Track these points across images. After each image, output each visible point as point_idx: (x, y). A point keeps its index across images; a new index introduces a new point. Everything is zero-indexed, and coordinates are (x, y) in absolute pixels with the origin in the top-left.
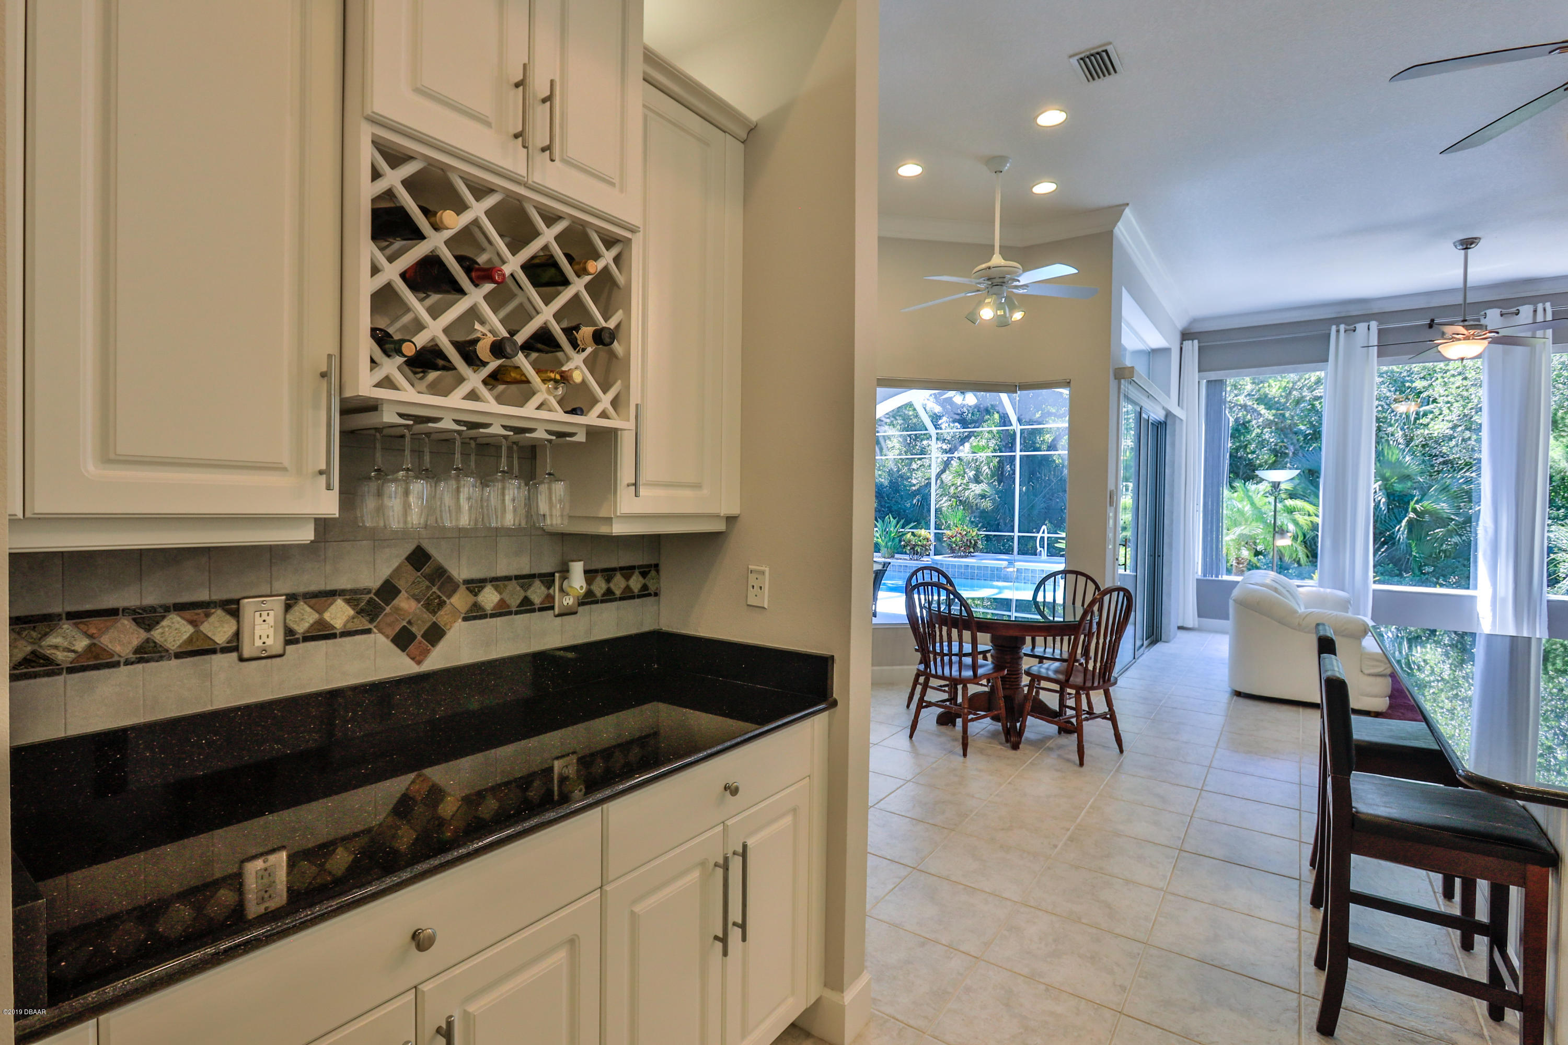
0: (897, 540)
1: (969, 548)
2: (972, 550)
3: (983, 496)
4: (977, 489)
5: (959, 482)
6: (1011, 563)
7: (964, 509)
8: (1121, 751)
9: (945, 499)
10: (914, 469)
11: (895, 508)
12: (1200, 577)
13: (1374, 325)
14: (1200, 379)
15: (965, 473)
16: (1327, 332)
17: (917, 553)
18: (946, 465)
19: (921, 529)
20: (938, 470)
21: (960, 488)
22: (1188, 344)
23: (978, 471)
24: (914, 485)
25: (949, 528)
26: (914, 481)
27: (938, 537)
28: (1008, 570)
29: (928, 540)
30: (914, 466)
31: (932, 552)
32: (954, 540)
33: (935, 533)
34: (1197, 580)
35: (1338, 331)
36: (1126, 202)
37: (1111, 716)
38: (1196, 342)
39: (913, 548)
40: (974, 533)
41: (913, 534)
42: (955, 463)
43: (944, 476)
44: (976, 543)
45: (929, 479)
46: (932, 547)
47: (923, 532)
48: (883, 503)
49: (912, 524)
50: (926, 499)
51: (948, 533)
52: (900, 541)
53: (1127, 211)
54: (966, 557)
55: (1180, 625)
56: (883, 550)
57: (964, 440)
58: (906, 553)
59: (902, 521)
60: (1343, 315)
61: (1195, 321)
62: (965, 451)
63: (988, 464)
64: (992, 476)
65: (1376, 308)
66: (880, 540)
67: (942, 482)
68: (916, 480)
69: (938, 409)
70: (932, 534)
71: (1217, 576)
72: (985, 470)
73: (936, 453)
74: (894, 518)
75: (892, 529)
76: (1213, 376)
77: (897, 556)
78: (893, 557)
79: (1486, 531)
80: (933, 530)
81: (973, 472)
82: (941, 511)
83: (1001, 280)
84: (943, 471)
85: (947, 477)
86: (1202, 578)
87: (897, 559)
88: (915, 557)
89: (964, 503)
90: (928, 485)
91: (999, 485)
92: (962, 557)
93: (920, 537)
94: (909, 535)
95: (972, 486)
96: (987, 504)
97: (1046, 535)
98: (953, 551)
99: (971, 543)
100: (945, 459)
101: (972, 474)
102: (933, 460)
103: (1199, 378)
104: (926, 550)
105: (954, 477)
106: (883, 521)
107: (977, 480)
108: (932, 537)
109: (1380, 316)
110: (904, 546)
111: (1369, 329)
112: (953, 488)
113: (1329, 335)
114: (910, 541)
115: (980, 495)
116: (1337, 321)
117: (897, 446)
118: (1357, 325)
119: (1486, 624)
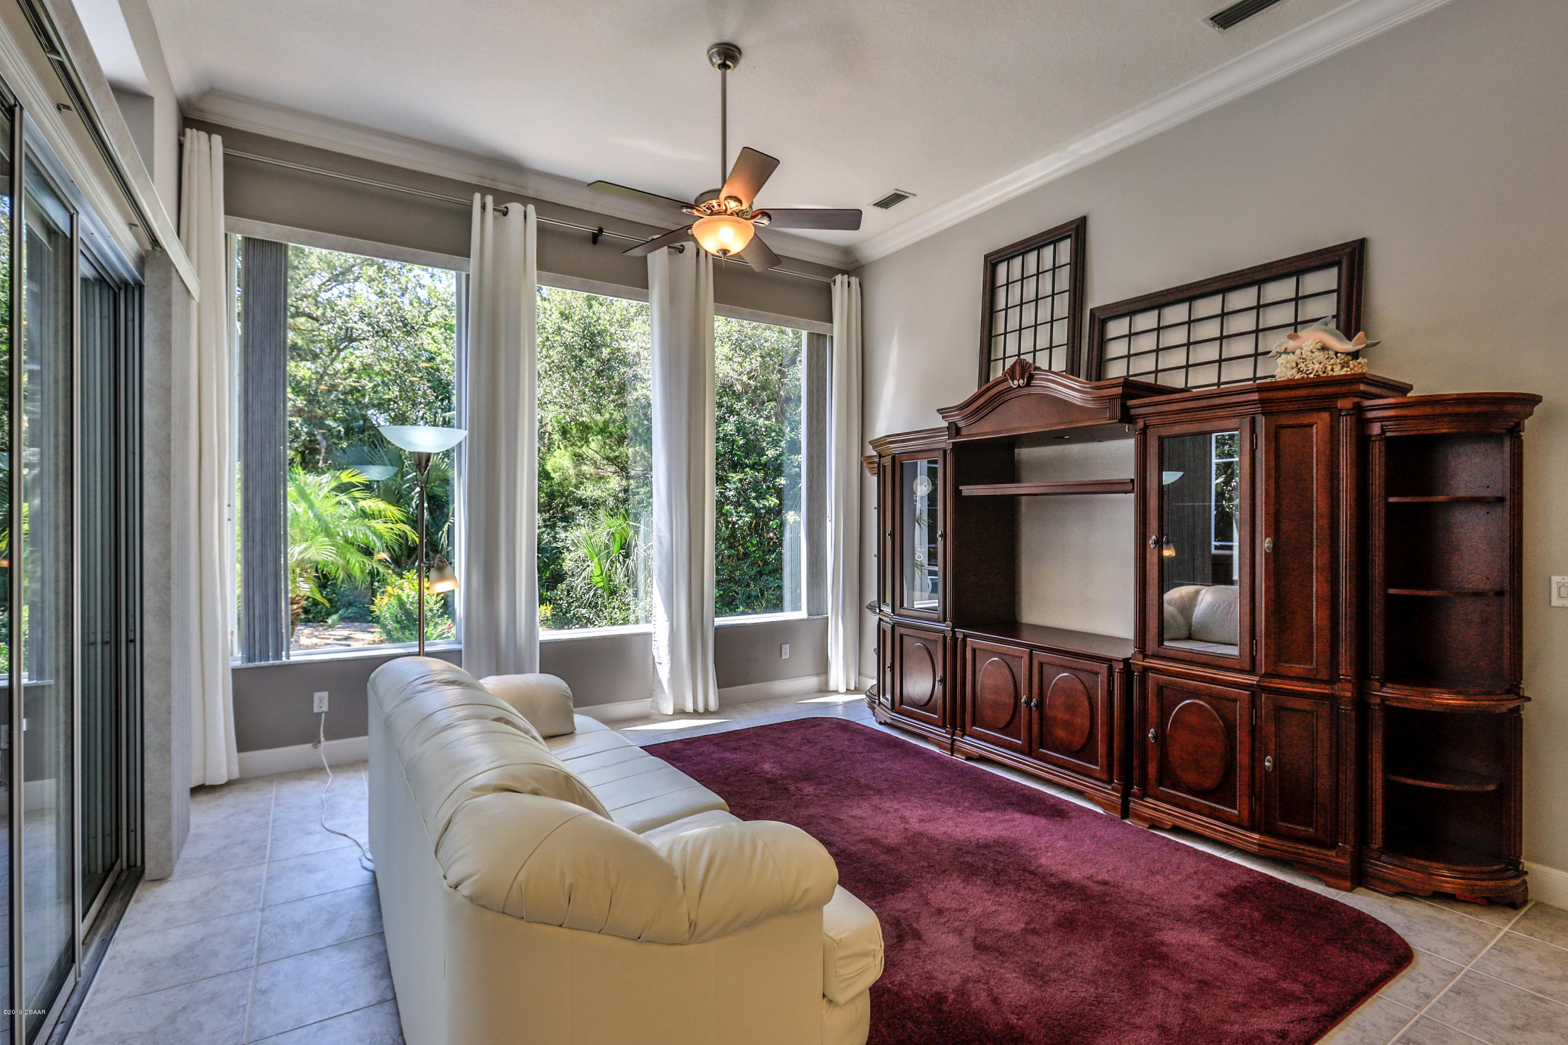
12: (238, 663)
13: (532, 212)
14: (229, 229)
16: (468, 203)
34: (235, 671)
35: (483, 207)
38: (217, 141)
55: (195, 782)
60: (487, 184)
61: (211, 92)
65: (533, 187)
71: (278, 656)
76: (259, 230)
79: (660, 542)
86: (246, 665)
103: (227, 227)
111: (525, 218)
113: (469, 211)
116: (483, 189)
118: (509, 205)
119: (664, 672)
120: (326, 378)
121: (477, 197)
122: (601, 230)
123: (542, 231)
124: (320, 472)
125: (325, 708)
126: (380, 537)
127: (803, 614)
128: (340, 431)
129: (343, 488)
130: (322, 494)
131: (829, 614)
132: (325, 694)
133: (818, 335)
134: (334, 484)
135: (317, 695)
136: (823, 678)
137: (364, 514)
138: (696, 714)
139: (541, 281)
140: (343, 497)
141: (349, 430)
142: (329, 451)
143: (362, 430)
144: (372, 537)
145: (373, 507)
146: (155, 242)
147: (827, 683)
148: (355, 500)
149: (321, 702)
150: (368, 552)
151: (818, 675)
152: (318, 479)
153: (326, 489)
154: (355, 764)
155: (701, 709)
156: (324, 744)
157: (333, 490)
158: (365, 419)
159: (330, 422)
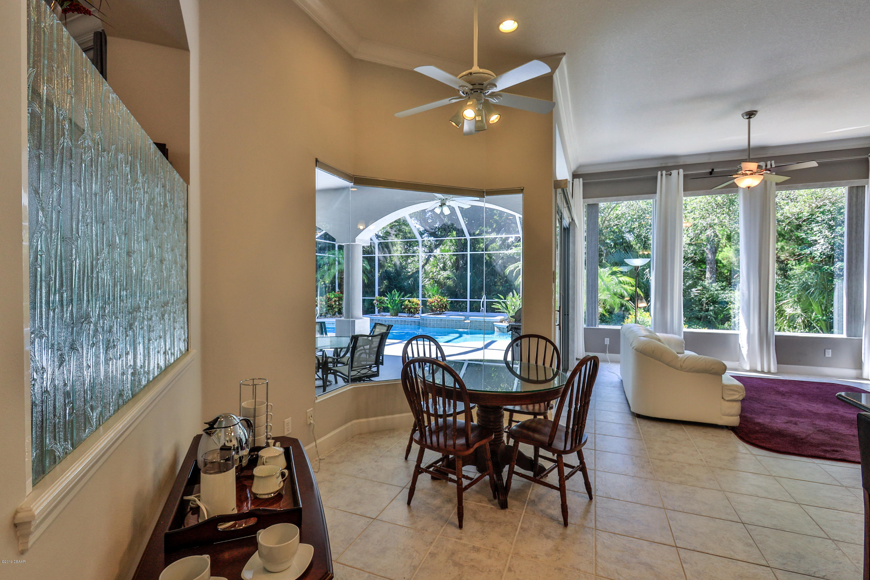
0: (399, 305)
1: (441, 309)
2: (444, 310)
3: (448, 278)
4: (445, 274)
5: (434, 270)
6: (467, 318)
7: (438, 286)
8: (591, 498)
9: (427, 280)
10: (409, 263)
11: (398, 285)
13: (681, 171)
15: (438, 265)
16: (656, 175)
17: (412, 313)
18: (428, 260)
19: (414, 297)
20: (423, 264)
21: (435, 274)
22: (576, 181)
23: (445, 264)
24: (409, 272)
25: (429, 297)
26: (409, 270)
27: (424, 303)
28: (466, 321)
29: (418, 304)
30: (409, 261)
31: (420, 312)
32: (433, 304)
33: (422, 300)
34: (585, 328)
35: (662, 175)
36: (563, 51)
37: (583, 468)
38: (581, 179)
39: (409, 310)
40: (445, 300)
41: (409, 301)
42: (432, 259)
43: (426, 267)
44: (446, 305)
45: (418, 268)
46: (420, 309)
47: (415, 300)
48: (391, 283)
49: (408, 295)
50: (416, 280)
51: (429, 300)
52: (401, 306)
53: (564, 59)
54: (440, 314)
56: (391, 311)
57: (436, 246)
58: (405, 313)
59: (403, 293)
60: (664, 165)
61: (580, 166)
62: (437, 252)
63: (450, 260)
64: (452, 267)
65: (681, 162)
66: (389, 306)
67: (425, 270)
68: (411, 269)
69: (422, 229)
70: (421, 301)
71: (595, 326)
72: (449, 263)
73: (421, 253)
74: (398, 292)
75: (396, 298)
76: (591, 201)
77: (400, 314)
78: (397, 315)
80: (421, 298)
81: (442, 265)
82: (425, 287)
83: (480, 87)
84: (426, 264)
85: (428, 267)
86: (587, 328)
87: (400, 316)
88: (411, 315)
89: (438, 282)
90: (418, 272)
91: (457, 271)
92: (438, 314)
93: (413, 302)
94: (407, 302)
95: (442, 272)
96: (450, 283)
97: (485, 300)
98: (432, 310)
99: (443, 306)
100: (427, 257)
101: (441, 265)
102: (420, 257)
103: (583, 204)
104: (417, 310)
105: (432, 267)
106: (391, 294)
107: (444, 269)
108: (420, 303)
109: (685, 167)
110: (404, 309)
111: (678, 174)
112: (431, 273)
113: (656, 178)
114: (407, 305)
115: (446, 278)
116: (661, 169)
117: (400, 249)
118: (672, 172)
119: (744, 351)
120: (606, 222)
121: (659, 173)
122: (713, 170)
123: (685, 176)
124: (605, 267)
125: (608, 343)
126: (626, 291)
127: (844, 336)
128: (611, 245)
129: (614, 273)
130: (606, 276)
131: (863, 338)
132: (608, 339)
133: (857, 187)
134: (610, 272)
135: (606, 339)
136: (858, 371)
137: (620, 282)
138: (762, 372)
139: (685, 195)
140: (614, 277)
141: (616, 244)
142: (607, 254)
143: (622, 244)
144: (622, 291)
145: (624, 279)
146: (572, 219)
147: (861, 374)
148: (618, 277)
149: (607, 341)
150: (622, 297)
151: (856, 369)
152: (604, 270)
153: (607, 274)
154: (617, 362)
155: (766, 370)
156: (607, 354)
157: (610, 274)
158: (623, 238)
159: (608, 241)
